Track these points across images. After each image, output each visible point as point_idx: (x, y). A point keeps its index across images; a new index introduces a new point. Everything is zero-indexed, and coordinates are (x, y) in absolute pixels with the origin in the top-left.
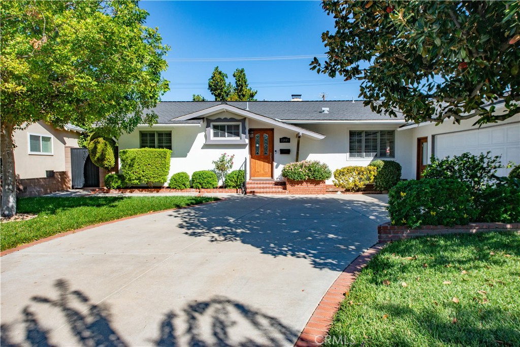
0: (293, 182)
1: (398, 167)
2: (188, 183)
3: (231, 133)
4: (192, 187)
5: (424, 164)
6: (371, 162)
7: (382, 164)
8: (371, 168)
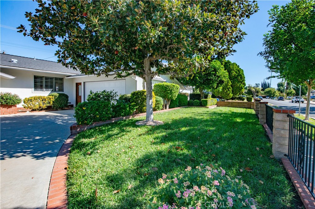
1: (67, 97)
5: (80, 95)
6: (50, 94)
7: (57, 95)
8: (51, 97)
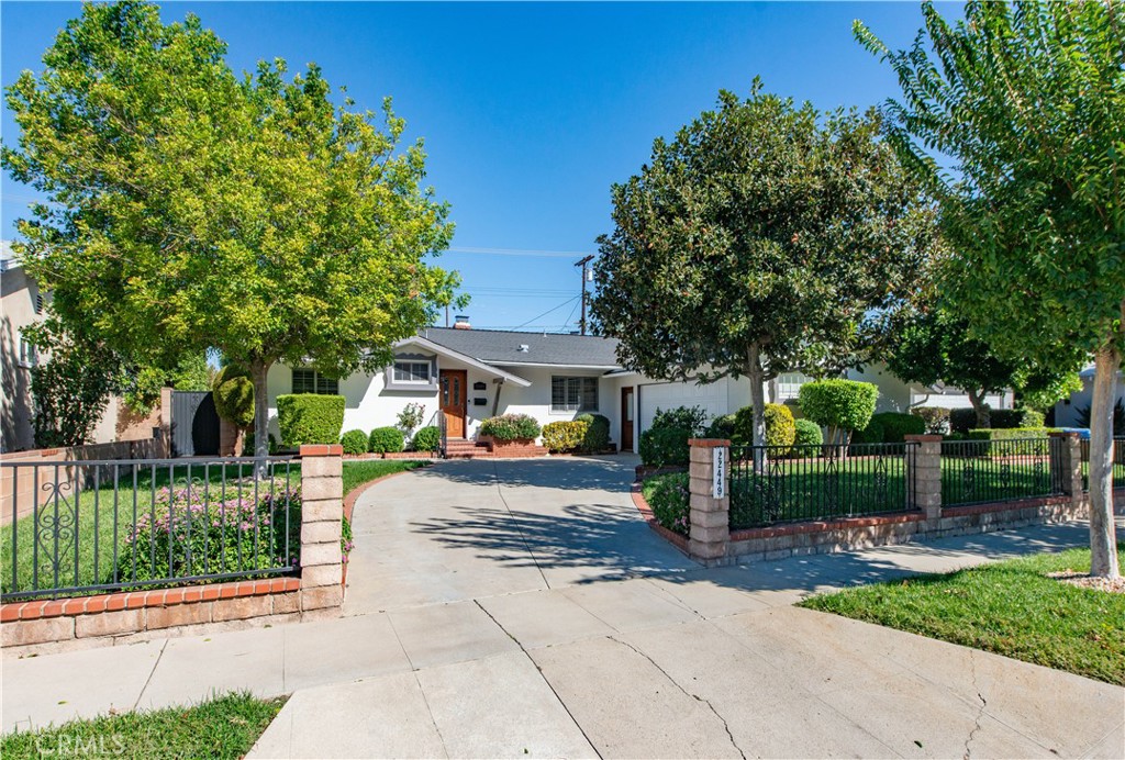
0: (502, 442)
1: (606, 423)
2: (366, 446)
3: (417, 375)
4: (372, 451)
5: (630, 419)
6: (576, 415)
7: (592, 419)
8: (581, 423)
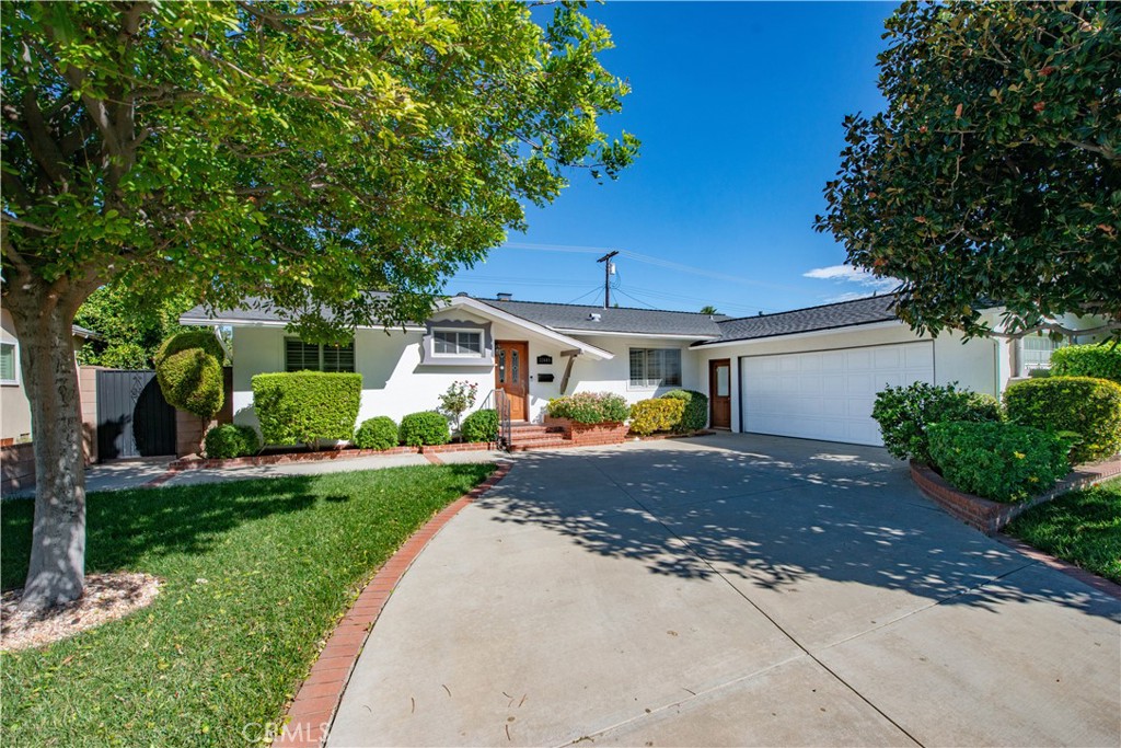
0: (583, 426)
2: (396, 438)
3: (466, 346)
4: (403, 444)
5: (721, 394)
7: (689, 395)
